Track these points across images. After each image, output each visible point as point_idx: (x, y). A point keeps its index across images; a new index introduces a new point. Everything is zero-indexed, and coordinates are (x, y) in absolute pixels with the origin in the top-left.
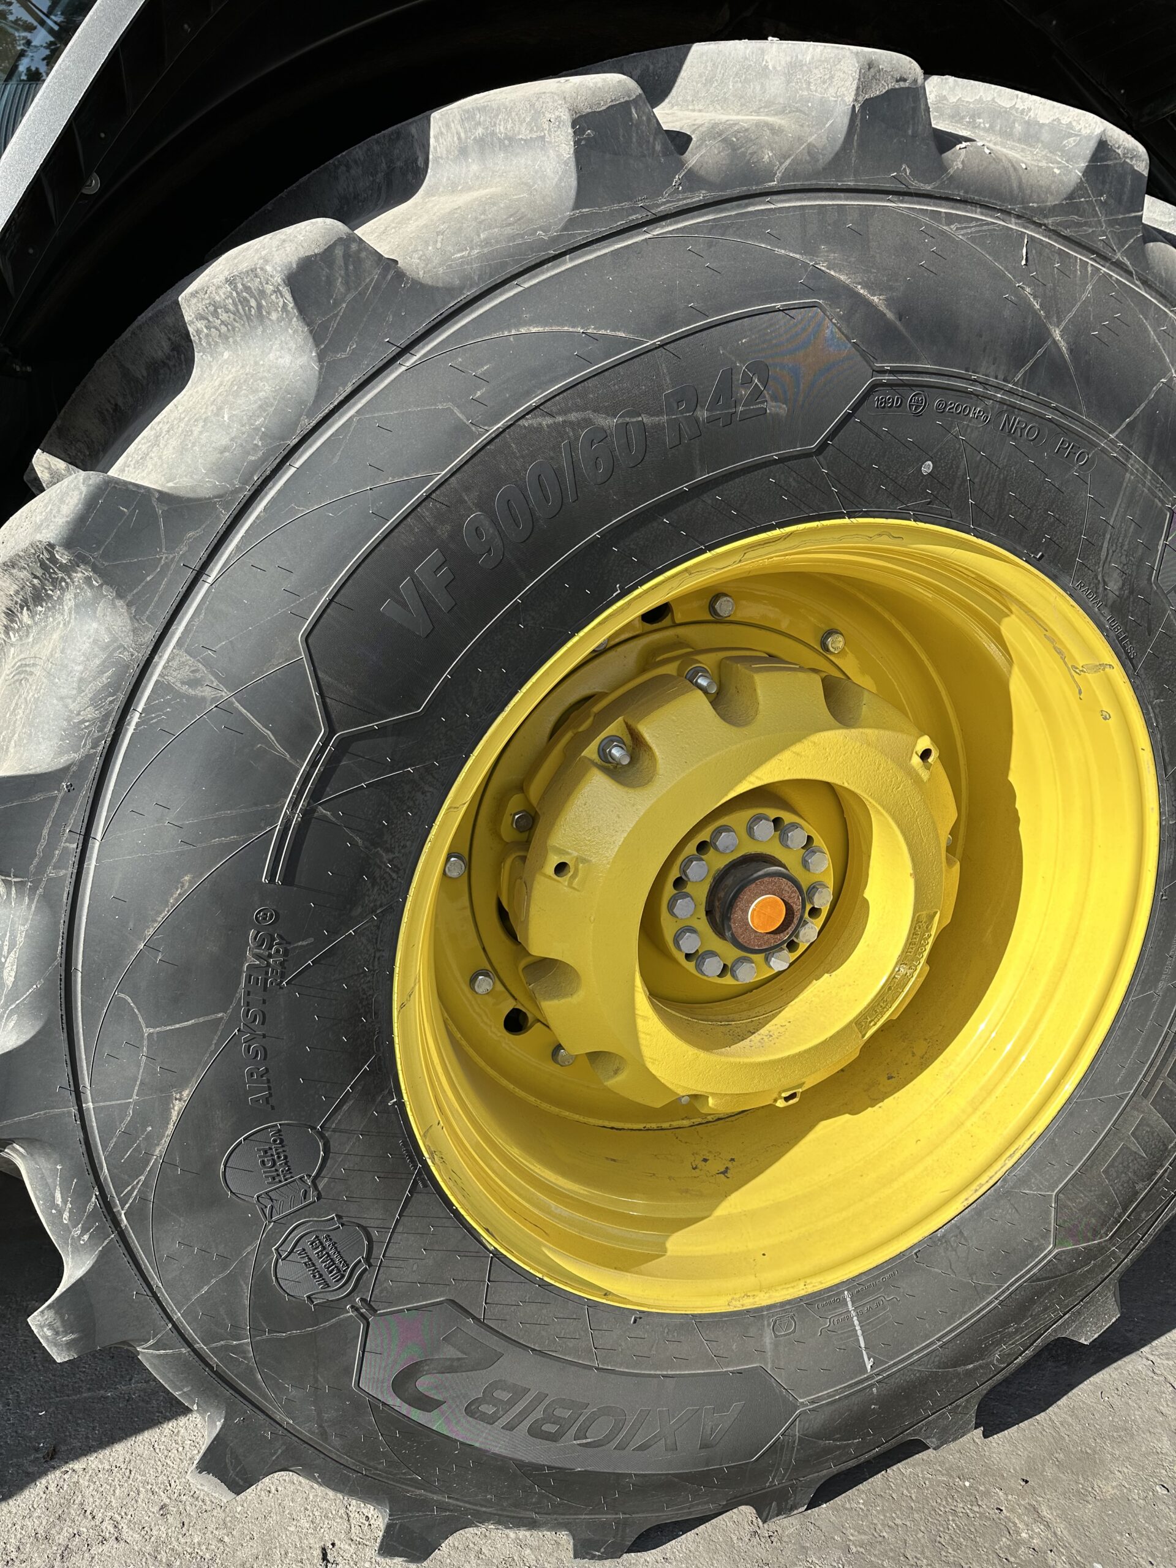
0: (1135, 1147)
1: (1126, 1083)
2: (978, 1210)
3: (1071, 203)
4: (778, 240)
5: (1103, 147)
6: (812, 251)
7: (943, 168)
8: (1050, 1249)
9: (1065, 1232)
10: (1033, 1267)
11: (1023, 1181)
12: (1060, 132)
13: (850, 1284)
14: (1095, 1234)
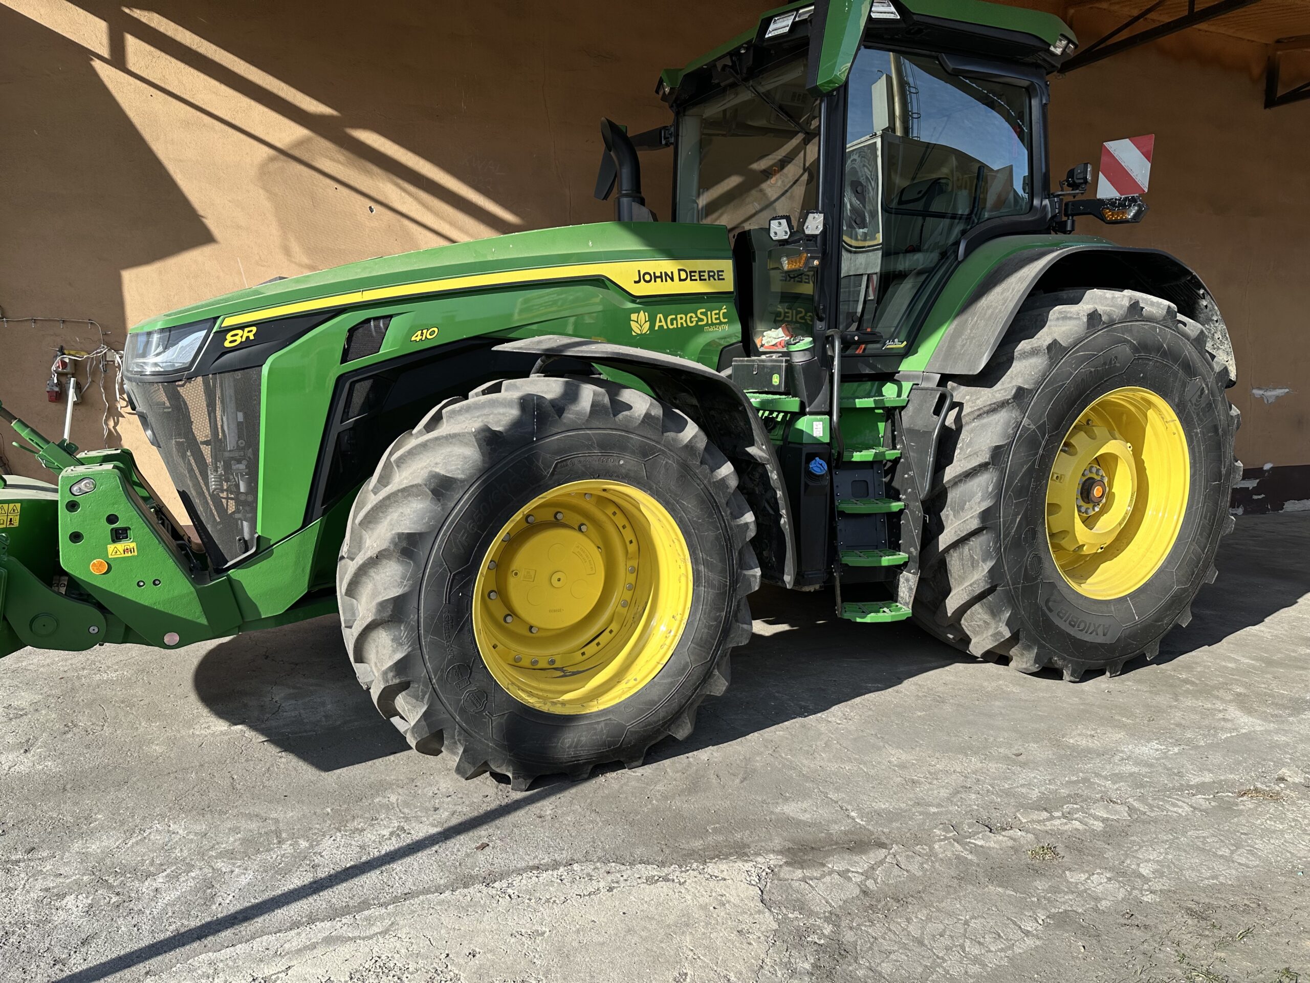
0: (1193, 557)
1: (1188, 538)
2: (1156, 576)
3: (1164, 319)
4: (1118, 333)
5: (1169, 307)
6: (1124, 334)
7: (1142, 315)
8: (1176, 588)
9: (1179, 582)
10: (1172, 593)
11: (1166, 567)
12: (1159, 304)
13: (1128, 595)
14: (1186, 584)
